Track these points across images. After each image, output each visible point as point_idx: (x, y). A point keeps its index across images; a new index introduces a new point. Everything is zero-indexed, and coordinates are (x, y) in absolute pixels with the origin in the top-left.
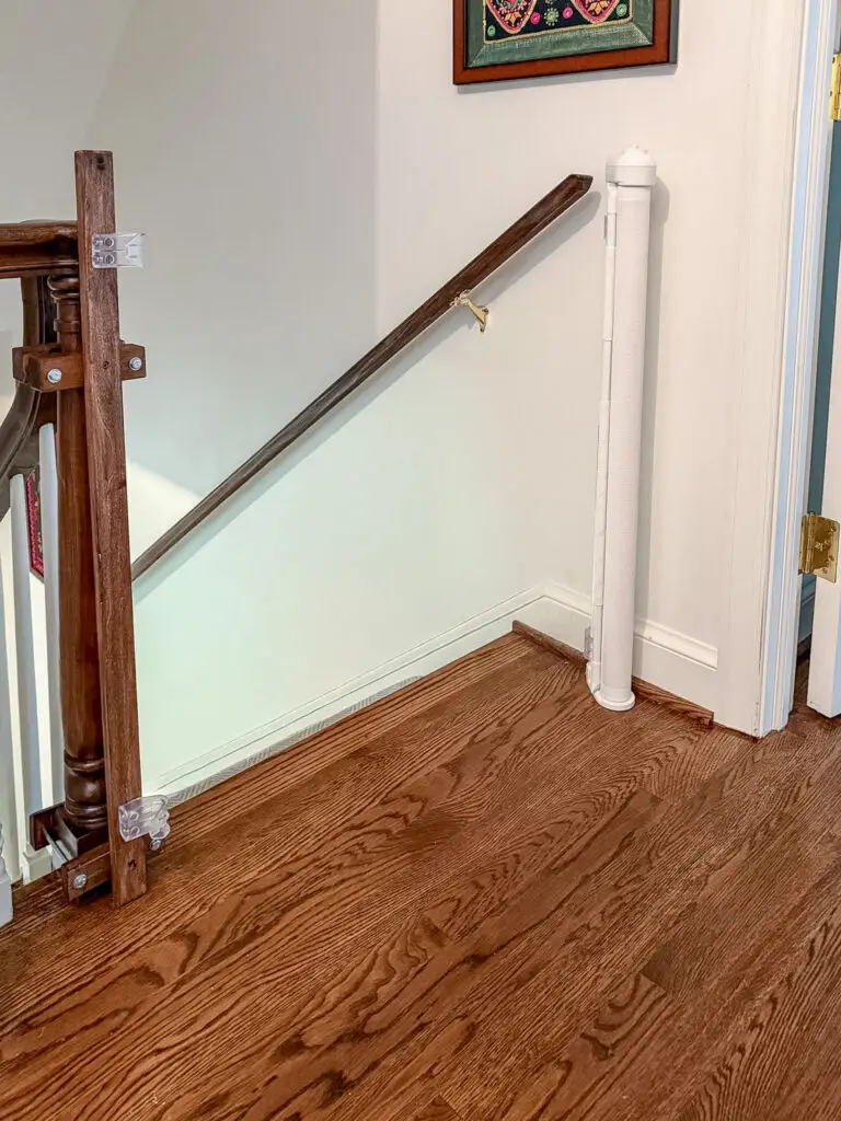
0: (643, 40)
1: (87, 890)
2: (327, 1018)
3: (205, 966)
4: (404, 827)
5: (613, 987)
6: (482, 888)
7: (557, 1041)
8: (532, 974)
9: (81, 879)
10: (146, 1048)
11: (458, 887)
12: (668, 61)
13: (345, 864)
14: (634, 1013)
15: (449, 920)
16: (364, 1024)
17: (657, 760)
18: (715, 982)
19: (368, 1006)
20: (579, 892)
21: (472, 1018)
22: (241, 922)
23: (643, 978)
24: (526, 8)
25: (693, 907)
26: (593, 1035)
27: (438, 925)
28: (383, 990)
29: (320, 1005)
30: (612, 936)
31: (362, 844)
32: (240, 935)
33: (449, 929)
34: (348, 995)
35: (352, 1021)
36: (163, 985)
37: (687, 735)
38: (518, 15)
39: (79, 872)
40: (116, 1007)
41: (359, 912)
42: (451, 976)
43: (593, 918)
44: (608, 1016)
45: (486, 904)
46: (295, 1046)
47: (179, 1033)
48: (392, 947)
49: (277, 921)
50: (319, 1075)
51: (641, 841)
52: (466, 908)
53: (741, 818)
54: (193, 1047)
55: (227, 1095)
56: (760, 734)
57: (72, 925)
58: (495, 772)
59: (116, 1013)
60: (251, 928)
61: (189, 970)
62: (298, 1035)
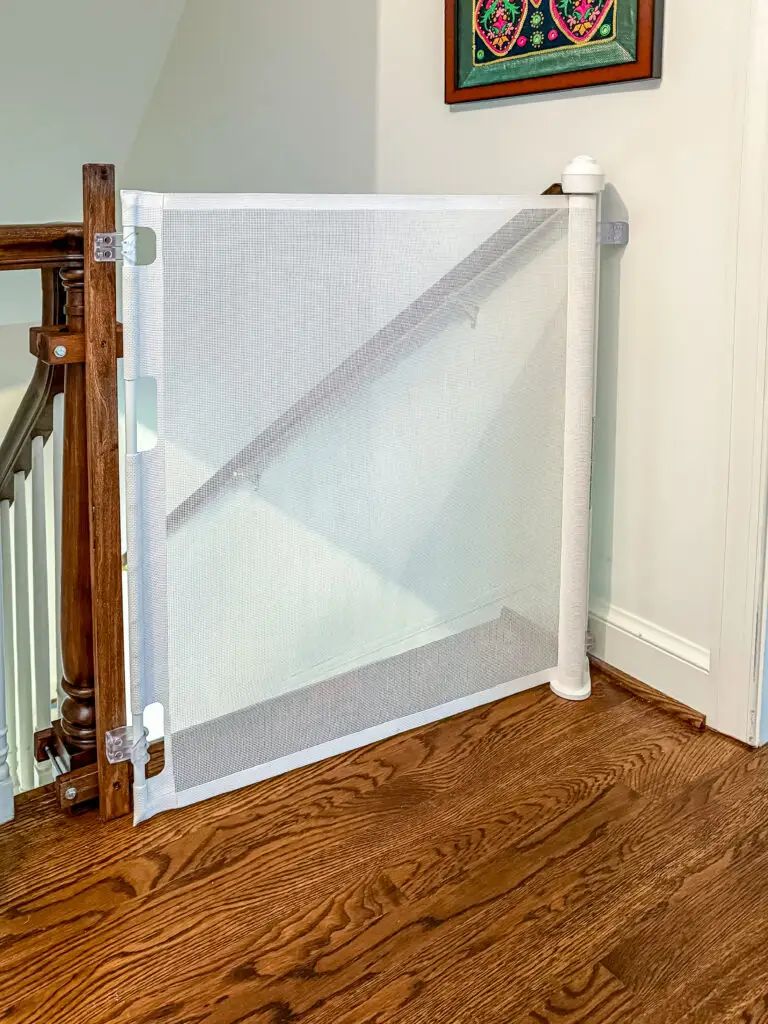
0: (627, 57)
1: (77, 802)
2: (280, 952)
3: (174, 886)
4: (372, 788)
5: (569, 972)
6: (444, 856)
7: (506, 1013)
8: (487, 944)
9: (72, 792)
10: (114, 949)
11: (420, 851)
12: (651, 76)
13: (312, 815)
14: (590, 1000)
15: (408, 880)
16: (315, 963)
17: (640, 757)
18: (682, 986)
19: (320, 947)
20: (543, 873)
21: (419, 977)
22: (211, 852)
23: (602, 969)
24: (513, 32)
25: (664, 906)
26: (544, 1015)
27: (396, 884)
28: (335, 935)
29: (275, 939)
30: (574, 921)
31: (331, 798)
32: (208, 864)
33: (407, 889)
34: (303, 934)
35: (303, 959)
36: (136, 896)
37: (675, 736)
38: (505, 39)
39: (70, 785)
40: (92, 909)
41: (321, 860)
42: (404, 933)
43: (555, 899)
44: (561, 999)
45: (447, 871)
46: (246, 973)
47: (144, 941)
48: (349, 897)
49: (244, 855)
50: (266, 1002)
51: (615, 834)
52: (425, 872)
53: (727, 825)
54: (156, 956)
55: (181, 1005)
56: (756, 743)
57: (63, 831)
58: (470, 749)
59: (91, 914)
60: (219, 858)
61: (159, 886)
62: (252, 962)
